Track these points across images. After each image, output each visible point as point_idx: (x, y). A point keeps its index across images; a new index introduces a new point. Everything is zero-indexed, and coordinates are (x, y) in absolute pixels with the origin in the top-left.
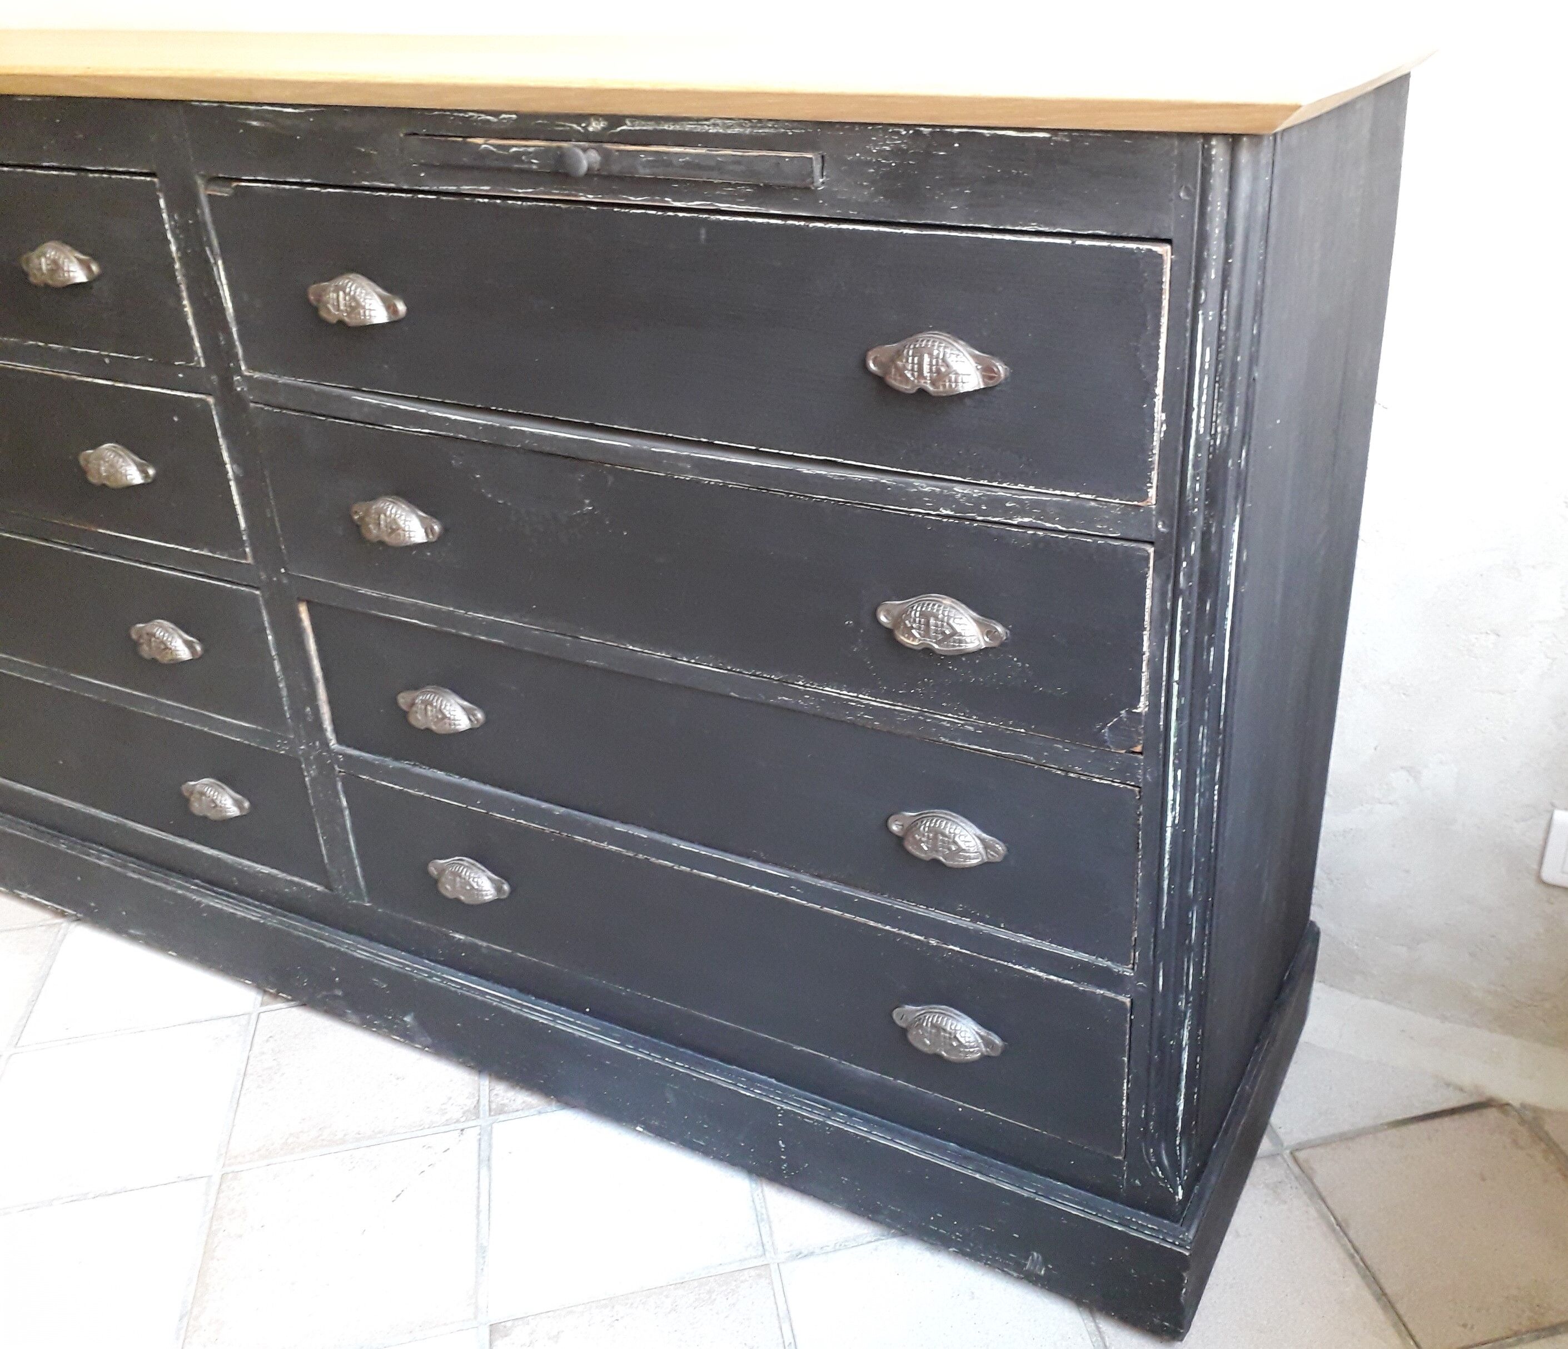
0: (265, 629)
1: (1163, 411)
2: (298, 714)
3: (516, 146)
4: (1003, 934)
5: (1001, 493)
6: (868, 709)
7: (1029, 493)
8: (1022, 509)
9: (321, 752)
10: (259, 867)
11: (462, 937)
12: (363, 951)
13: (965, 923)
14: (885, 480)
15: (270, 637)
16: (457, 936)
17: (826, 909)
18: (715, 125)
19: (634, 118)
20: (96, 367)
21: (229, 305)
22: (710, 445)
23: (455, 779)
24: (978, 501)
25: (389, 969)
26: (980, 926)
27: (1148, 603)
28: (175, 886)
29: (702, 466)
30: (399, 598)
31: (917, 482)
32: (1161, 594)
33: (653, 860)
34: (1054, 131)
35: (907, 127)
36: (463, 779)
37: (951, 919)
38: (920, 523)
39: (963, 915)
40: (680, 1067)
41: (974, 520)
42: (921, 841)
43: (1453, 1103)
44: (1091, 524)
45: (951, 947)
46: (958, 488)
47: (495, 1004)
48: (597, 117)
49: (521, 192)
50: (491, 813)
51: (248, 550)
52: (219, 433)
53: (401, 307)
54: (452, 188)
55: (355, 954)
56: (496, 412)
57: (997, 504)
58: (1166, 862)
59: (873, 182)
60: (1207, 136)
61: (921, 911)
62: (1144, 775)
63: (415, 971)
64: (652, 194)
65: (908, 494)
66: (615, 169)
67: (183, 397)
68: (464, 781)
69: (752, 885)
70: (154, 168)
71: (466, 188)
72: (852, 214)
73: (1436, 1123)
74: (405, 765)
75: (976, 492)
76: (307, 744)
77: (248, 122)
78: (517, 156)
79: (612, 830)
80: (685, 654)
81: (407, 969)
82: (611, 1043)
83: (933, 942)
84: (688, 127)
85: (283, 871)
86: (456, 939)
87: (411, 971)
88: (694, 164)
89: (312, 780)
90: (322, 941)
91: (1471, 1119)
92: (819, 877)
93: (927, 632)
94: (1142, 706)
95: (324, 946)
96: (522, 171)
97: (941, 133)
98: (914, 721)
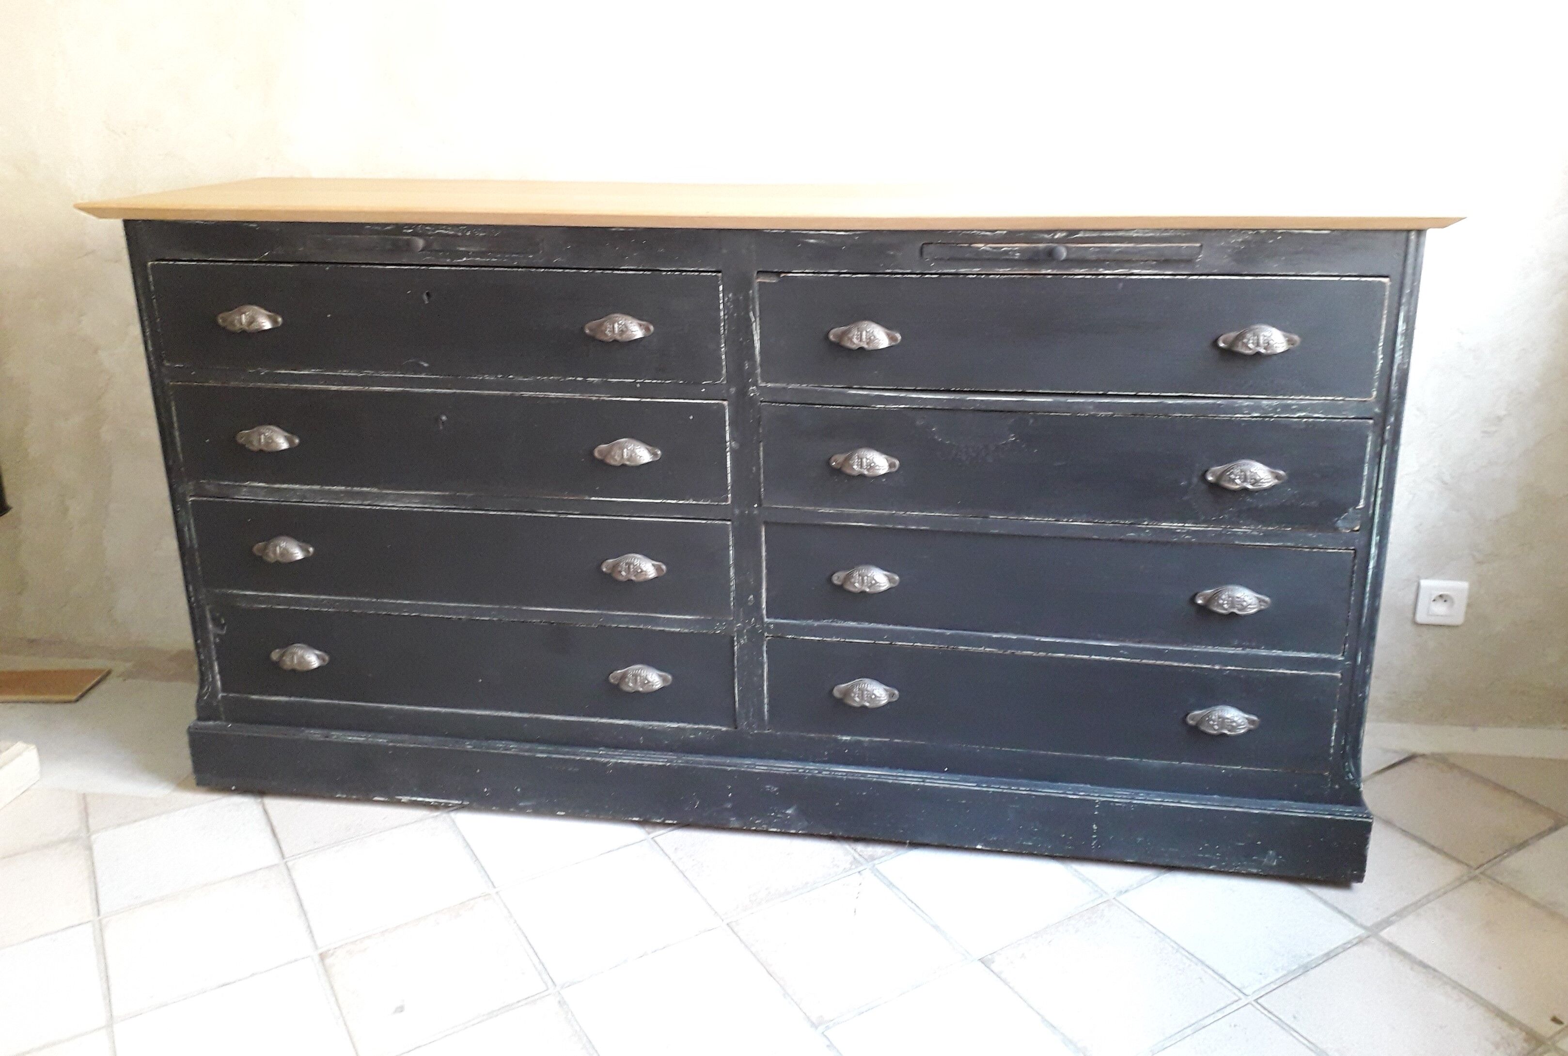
0: (729, 546)
1: (1382, 354)
2: (741, 600)
3: (1005, 247)
4: (1263, 652)
5: (1289, 402)
6: (1188, 532)
7: (1306, 400)
8: (1301, 408)
9: (755, 625)
10: (668, 725)
11: (848, 738)
12: (761, 766)
13: (1239, 651)
14: (1219, 402)
15: (731, 552)
16: (844, 738)
17: (1144, 661)
18: (1137, 232)
19: (1086, 230)
20: (630, 390)
21: (757, 345)
22: (1105, 395)
23: (866, 625)
24: (1276, 407)
25: (785, 774)
26: (1248, 651)
27: (1368, 449)
28: (586, 755)
29: (1100, 406)
30: (852, 511)
31: (1240, 401)
32: (1374, 444)
33: (1019, 653)
34: (1333, 230)
35: (1253, 230)
36: (872, 624)
37: (1231, 651)
38: (1240, 422)
39: (1237, 647)
40: (1023, 790)
41: (1272, 417)
42: (1223, 604)
43: (1396, 760)
44: (1339, 412)
45: (1229, 668)
46: (1265, 402)
47: (875, 779)
48: (1062, 231)
49: (1001, 271)
50: (893, 643)
51: (730, 496)
52: (727, 423)
53: (899, 337)
54: (953, 271)
55: (754, 770)
56: (954, 391)
57: (1287, 408)
58: (1368, 589)
59: (1230, 256)
60: (1409, 231)
61: (1210, 649)
62: (1359, 542)
63: (807, 771)
64: (1090, 268)
65: (1234, 408)
66: (1073, 256)
67: (703, 403)
68: (873, 625)
69: (1091, 655)
70: (720, 268)
71: (963, 271)
72: (1215, 271)
73: (1397, 769)
74: (824, 622)
75: (1275, 403)
76: (743, 622)
77: (807, 240)
78: (1006, 252)
79: (990, 638)
80: (1065, 516)
81: (800, 771)
82: (971, 786)
83: (1217, 667)
84: (1120, 234)
85: (689, 723)
86: (842, 741)
87: (804, 772)
88: (1123, 252)
89: (741, 648)
90: (723, 767)
91: (1410, 764)
92: (1140, 642)
93: (1245, 480)
94: (1361, 505)
95: (726, 771)
96: (1007, 260)
97: (1272, 232)
98: (1219, 534)
